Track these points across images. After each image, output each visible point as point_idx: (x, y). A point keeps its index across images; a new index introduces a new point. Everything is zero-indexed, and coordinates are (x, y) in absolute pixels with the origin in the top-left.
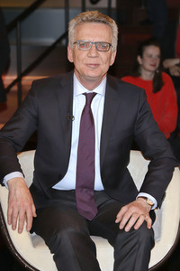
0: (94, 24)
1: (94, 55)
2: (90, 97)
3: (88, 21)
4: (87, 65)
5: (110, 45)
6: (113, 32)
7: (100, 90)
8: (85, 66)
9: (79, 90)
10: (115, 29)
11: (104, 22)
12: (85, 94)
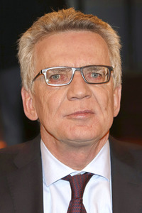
0: (72, 33)
1: (80, 93)
2: (79, 184)
3: (59, 28)
4: (69, 116)
5: (110, 69)
6: (109, 46)
7: (100, 165)
8: (66, 120)
9: (55, 170)
10: (114, 39)
11: (90, 28)
12: (67, 178)
